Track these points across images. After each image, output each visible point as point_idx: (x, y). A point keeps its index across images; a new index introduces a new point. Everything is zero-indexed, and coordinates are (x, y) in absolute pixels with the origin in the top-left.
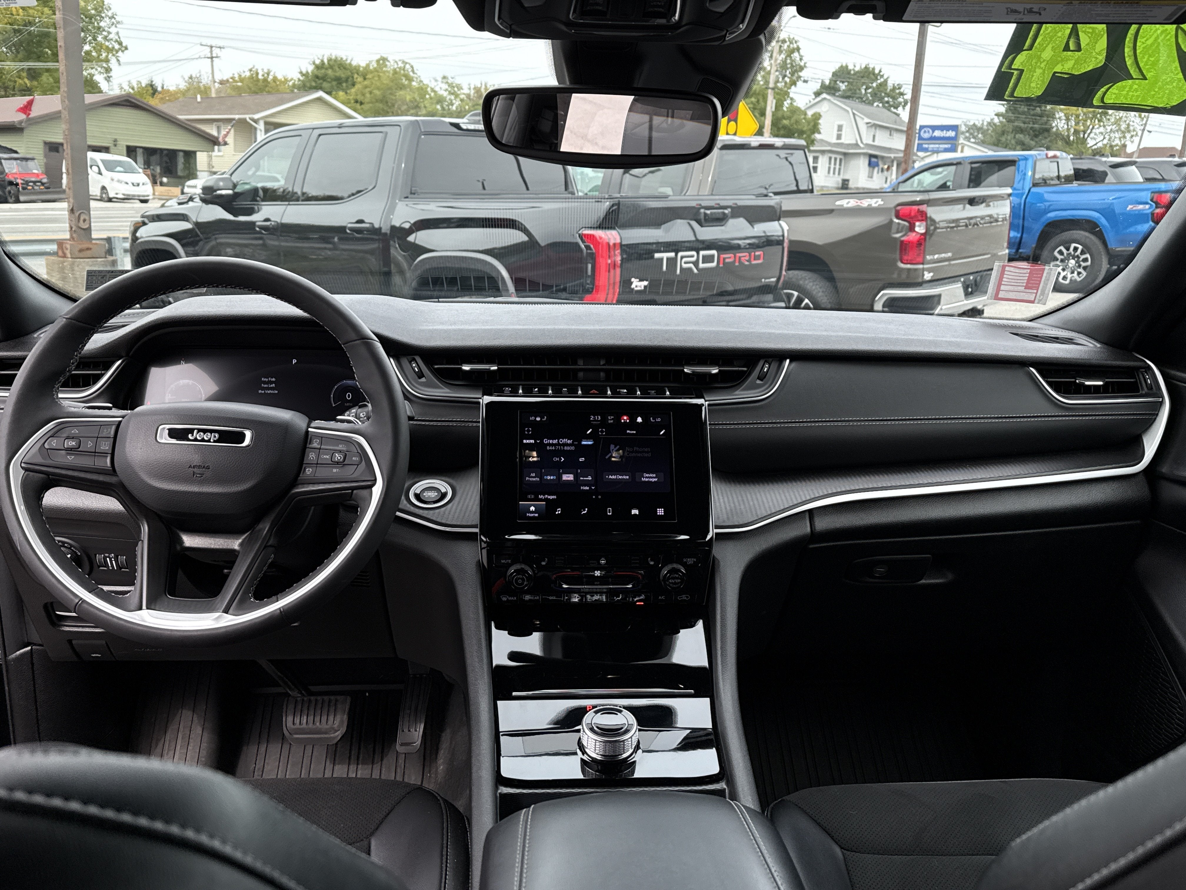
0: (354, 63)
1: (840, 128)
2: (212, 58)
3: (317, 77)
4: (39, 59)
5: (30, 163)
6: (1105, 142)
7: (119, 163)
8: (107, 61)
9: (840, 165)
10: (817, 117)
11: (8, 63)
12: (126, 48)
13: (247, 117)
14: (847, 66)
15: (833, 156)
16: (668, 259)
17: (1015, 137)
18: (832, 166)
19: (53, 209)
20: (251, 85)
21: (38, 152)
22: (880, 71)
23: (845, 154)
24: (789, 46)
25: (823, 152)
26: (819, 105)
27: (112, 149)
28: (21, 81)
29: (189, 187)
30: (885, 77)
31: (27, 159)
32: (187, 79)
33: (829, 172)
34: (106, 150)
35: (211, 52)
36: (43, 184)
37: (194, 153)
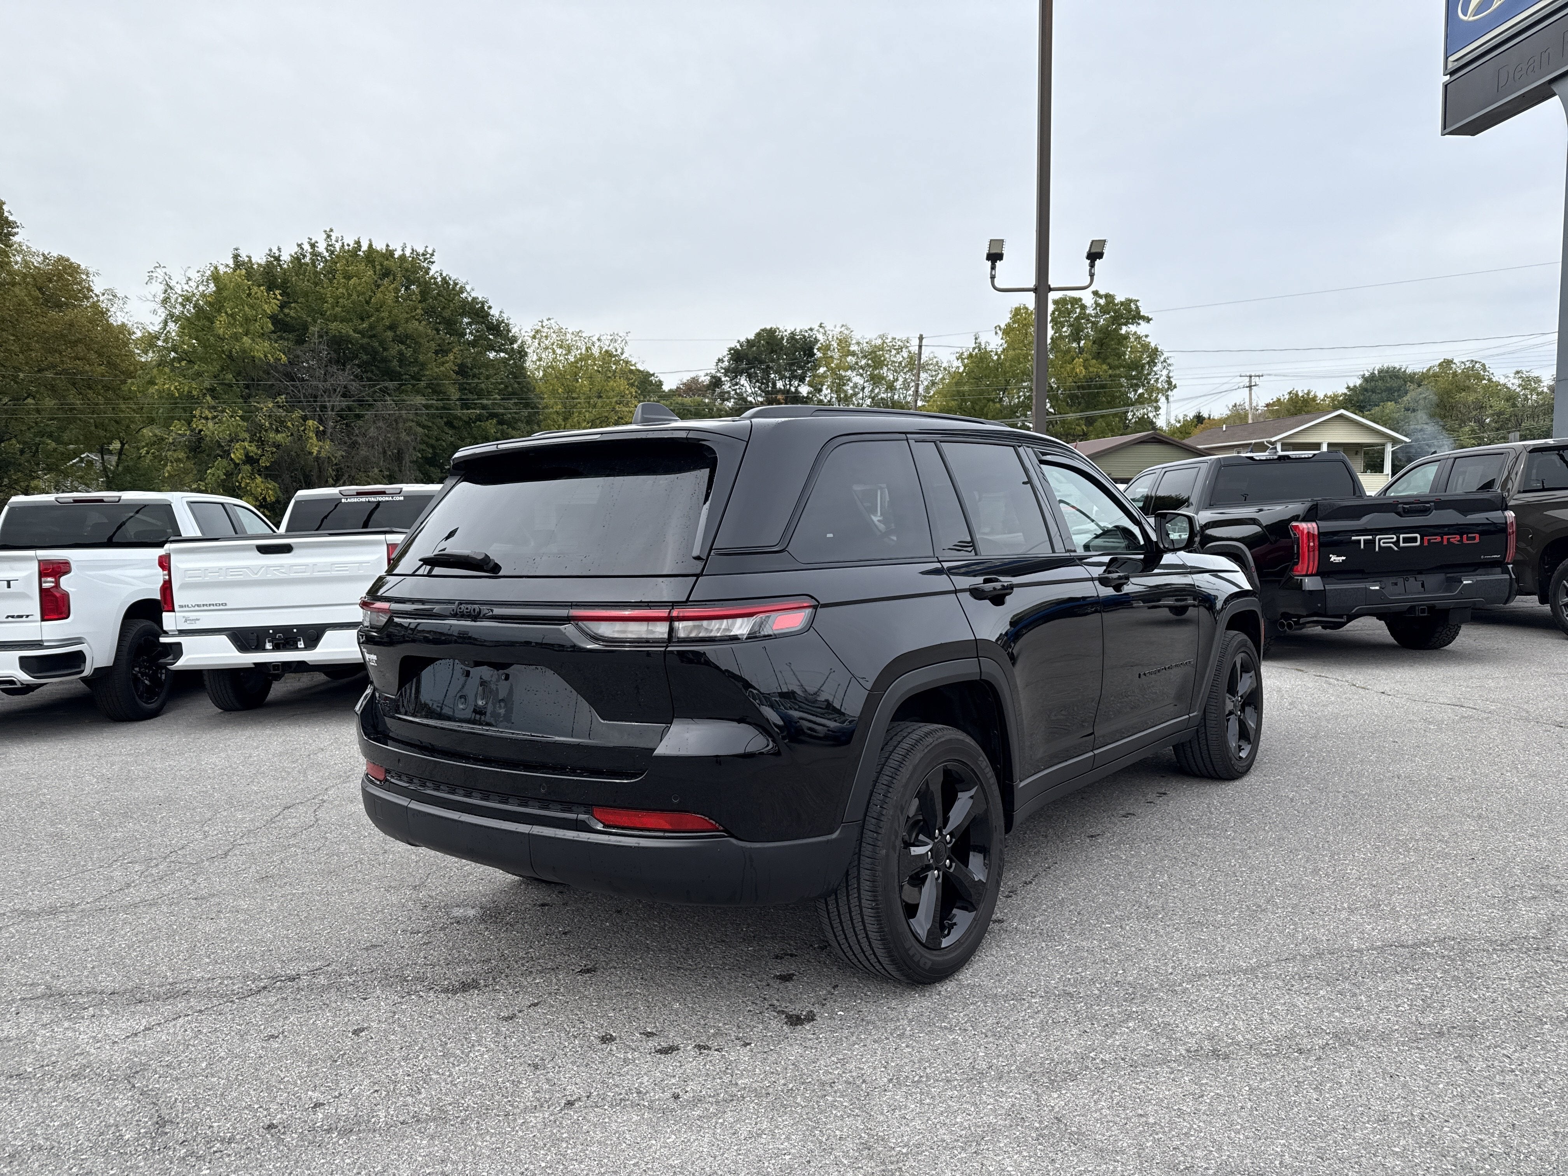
0: (1409, 371)
2: (1250, 387)
3: (1366, 390)
4: (1094, 408)
8: (1157, 401)
12: (1175, 387)
13: (1264, 440)
16: (1364, 540)
20: (1285, 407)
28: (1079, 428)
32: (1231, 407)
35: (1250, 381)
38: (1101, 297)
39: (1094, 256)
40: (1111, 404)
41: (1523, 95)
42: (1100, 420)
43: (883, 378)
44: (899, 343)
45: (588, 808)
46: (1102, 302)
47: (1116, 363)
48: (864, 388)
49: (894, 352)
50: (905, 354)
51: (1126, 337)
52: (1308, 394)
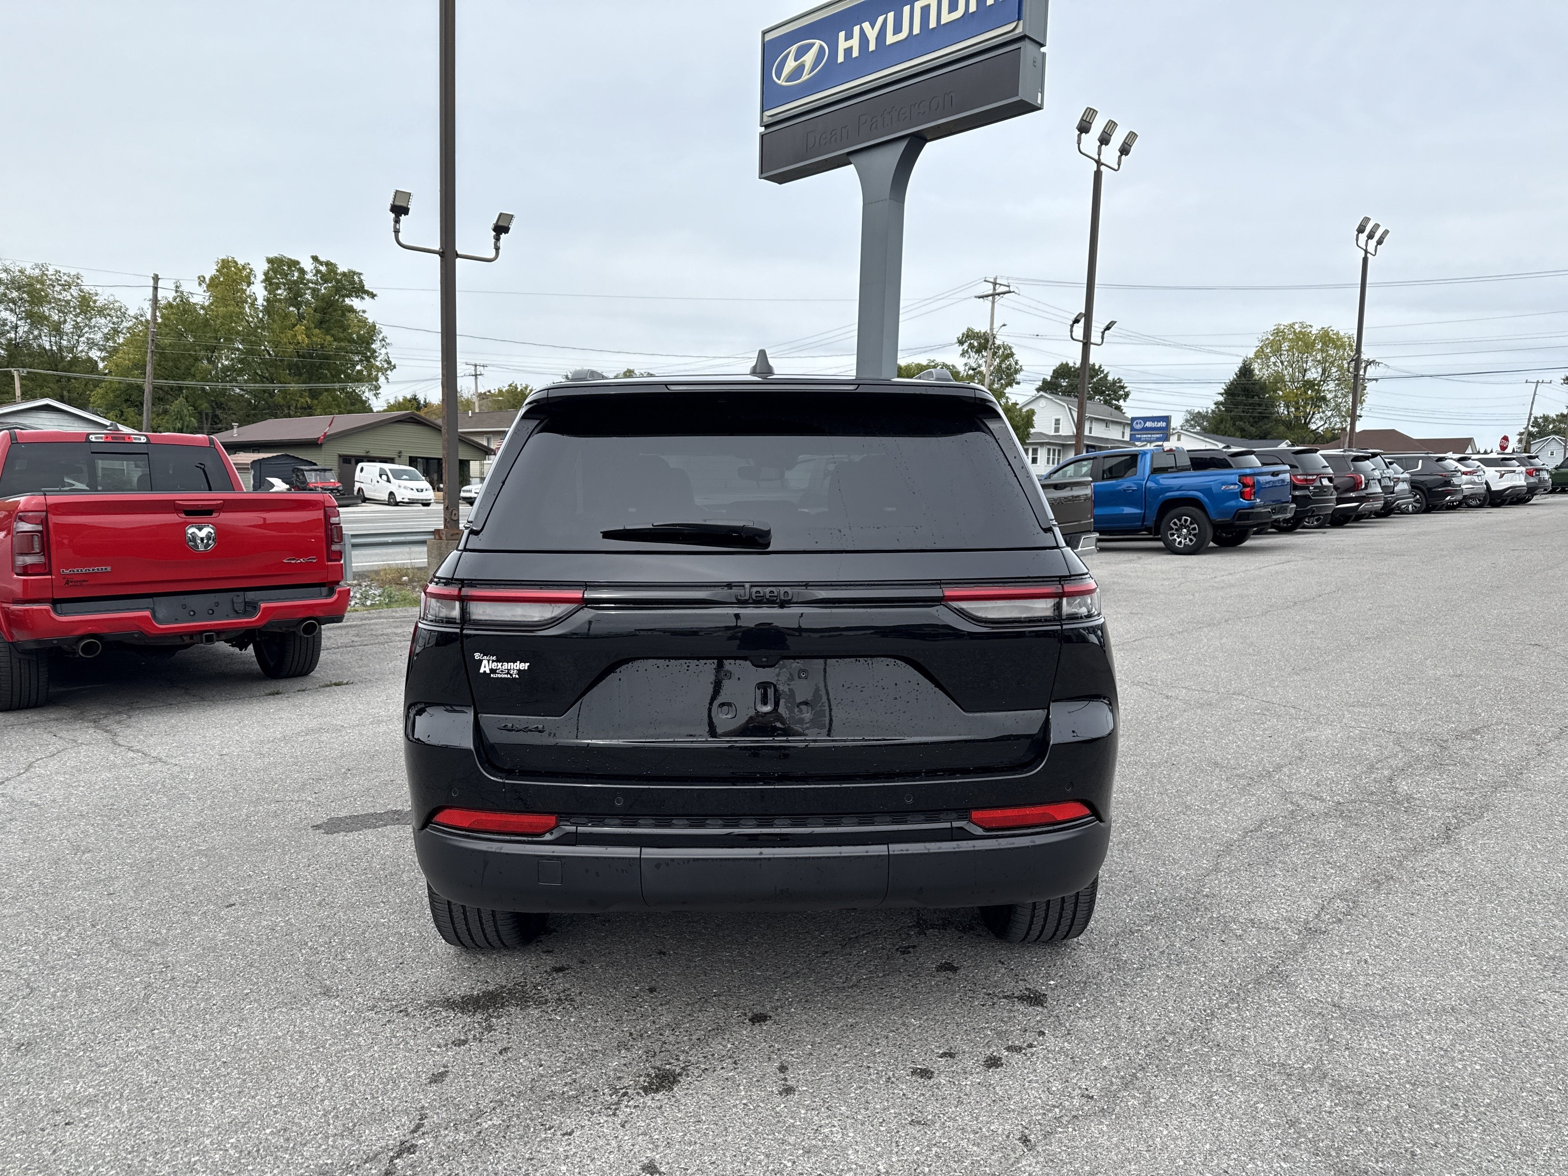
1: (1057, 421)
2: (476, 375)
4: (318, 380)
5: (328, 474)
6: (1326, 426)
7: (405, 472)
8: (377, 380)
9: (1059, 455)
10: (1032, 413)
11: (293, 385)
12: (395, 367)
14: (1067, 364)
15: (1052, 448)
17: (1234, 424)
18: (1051, 457)
19: (354, 513)
20: (511, 399)
21: (333, 462)
22: (1100, 367)
23: (1063, 445)
24: (1003, 352)
25: (1042, 444)
26: (1035, 403)
27: (397, 459)
28: (305, 402)
29: (464, 491)
30: (1105, 372)
31: (325, 470)
33: (1048, 463)
34: (391, 461)
35: (476, 370)
36: (339, 491)
37: (468, 461)
38: (321, 263)
39: (500, 229)
40: (335, 378)
41: (826, 160)
42: (326, 393)
43: (47, 318)
44: (66, 278)
45: (964, 813)
46: (323, 269)
47: (341, 335)
48: (16, 327)
49: (58, 288)
50: (74, 291)
51: (351, 309)
52: (526, 388)
